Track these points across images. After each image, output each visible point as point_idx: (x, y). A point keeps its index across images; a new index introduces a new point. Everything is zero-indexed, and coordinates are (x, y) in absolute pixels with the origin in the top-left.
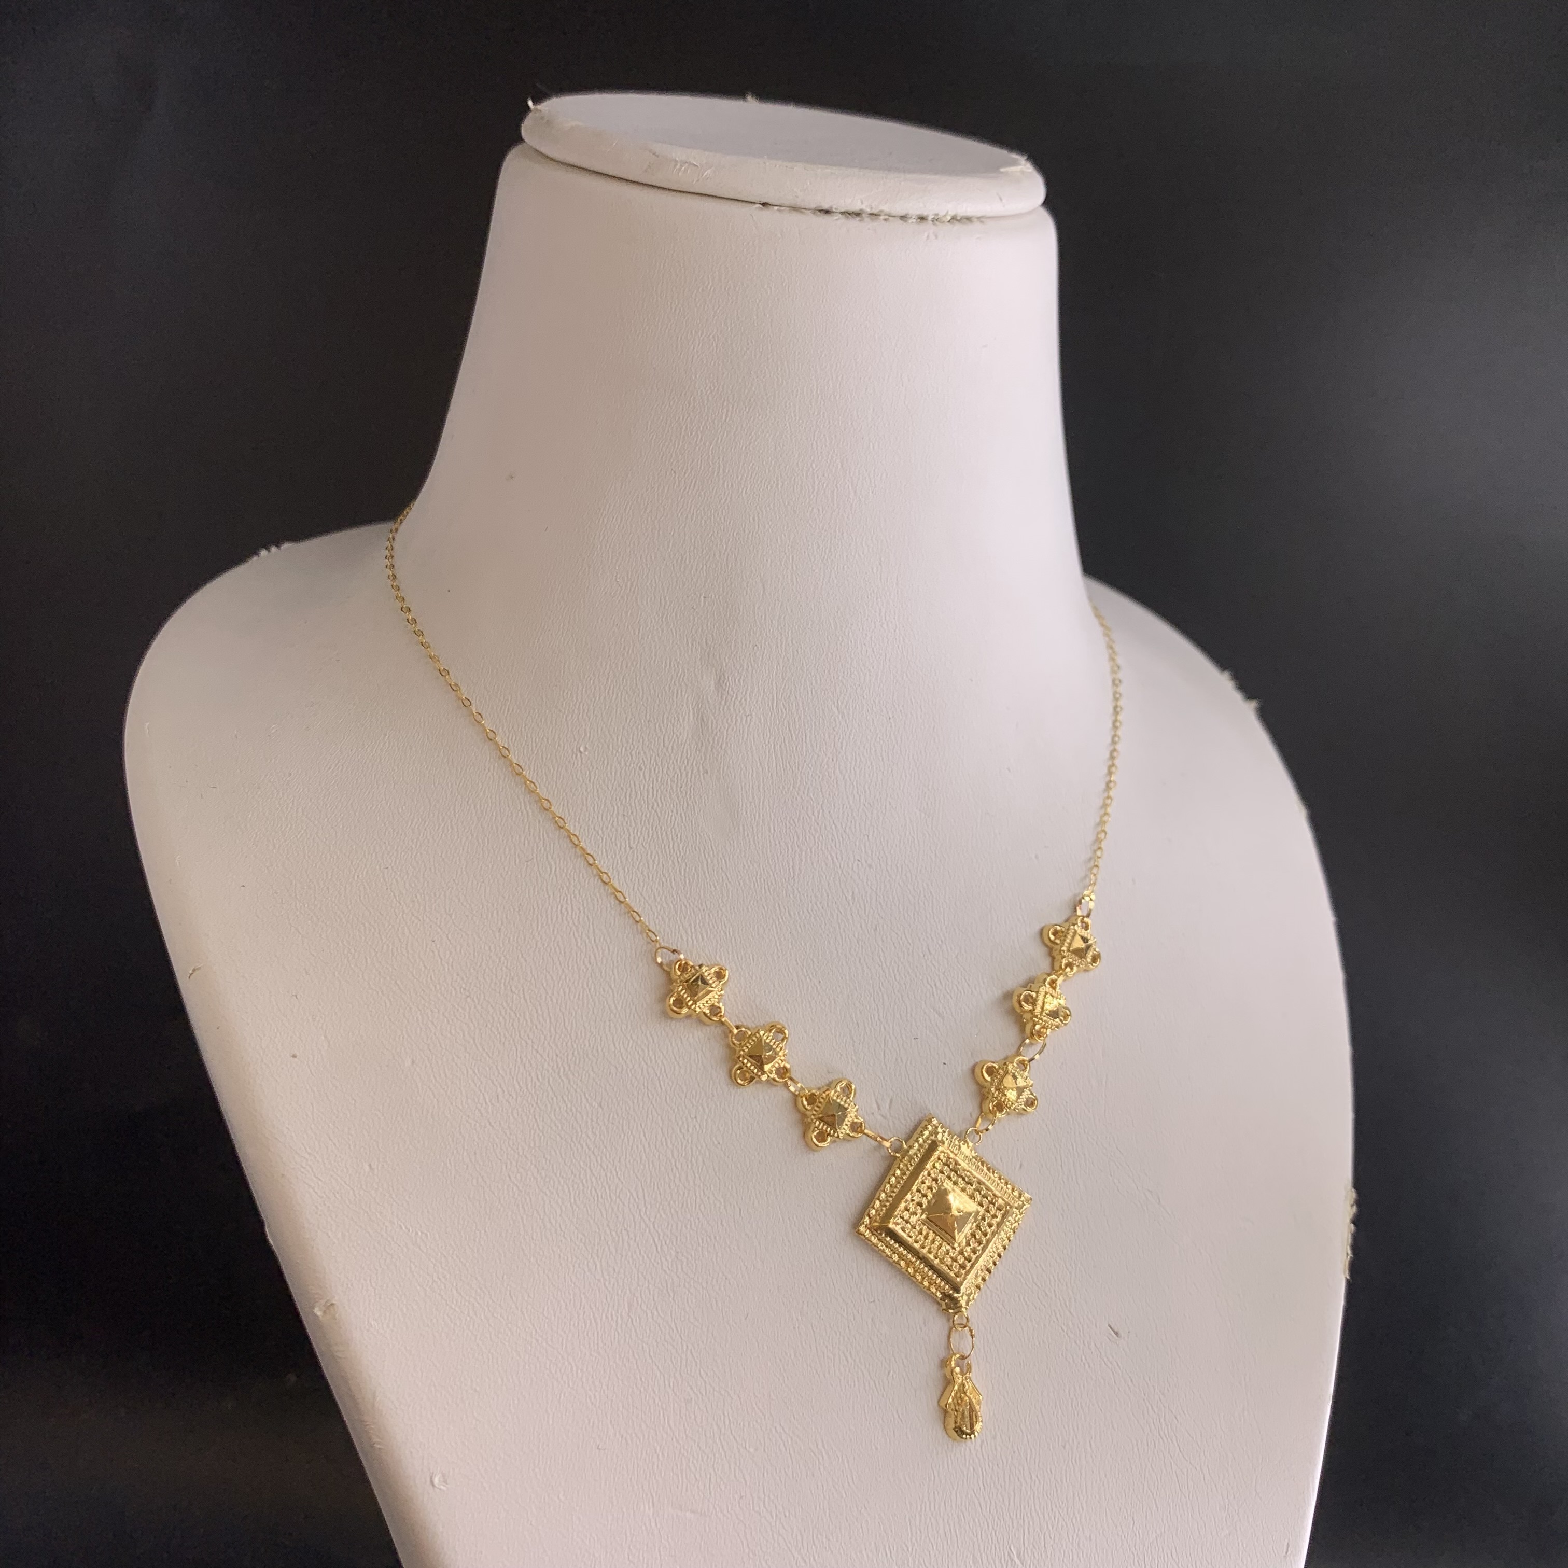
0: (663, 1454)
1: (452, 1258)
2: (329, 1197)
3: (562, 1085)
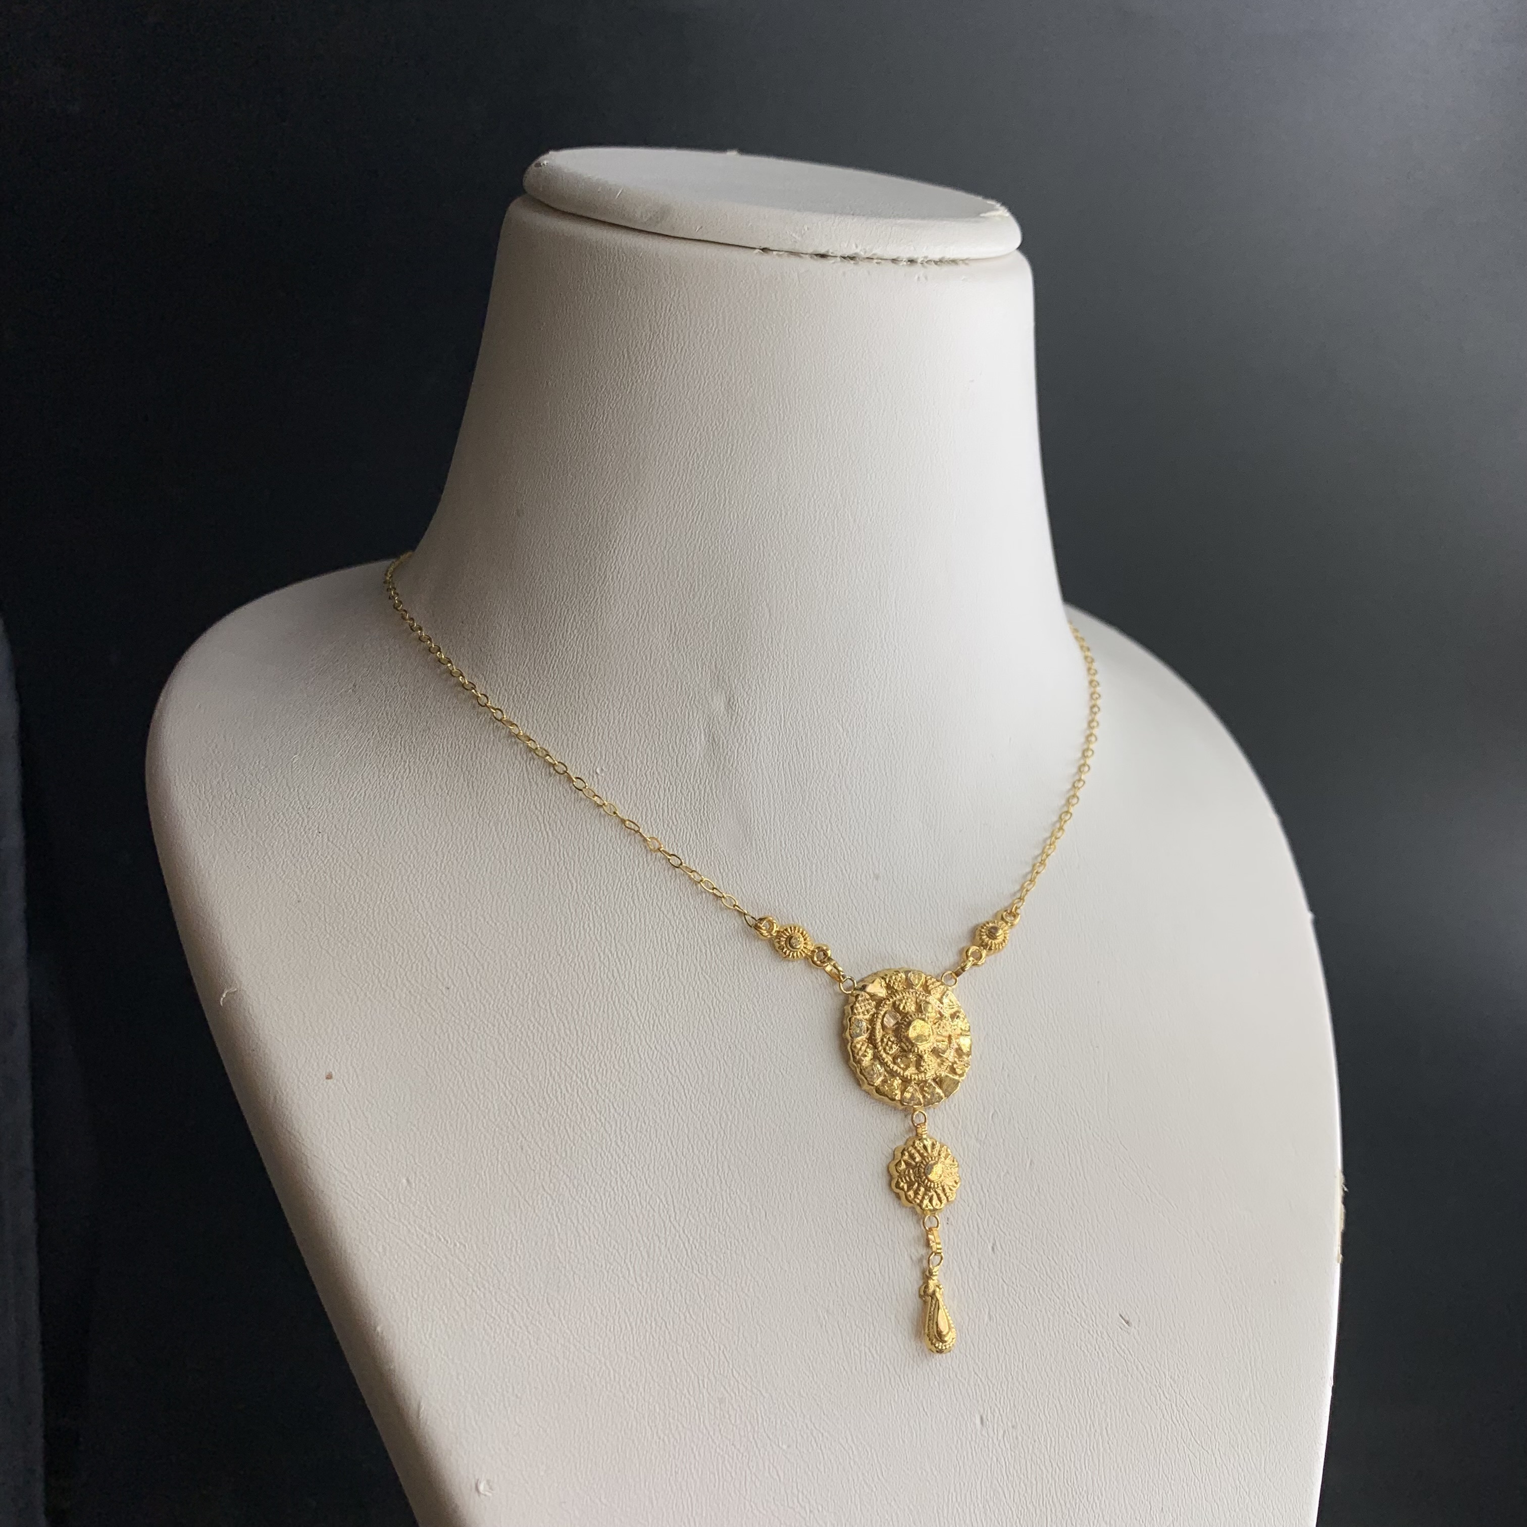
0: (699, 1452)
1: (490, 1268)
2: (368, 1211)
3: (590, 1095)
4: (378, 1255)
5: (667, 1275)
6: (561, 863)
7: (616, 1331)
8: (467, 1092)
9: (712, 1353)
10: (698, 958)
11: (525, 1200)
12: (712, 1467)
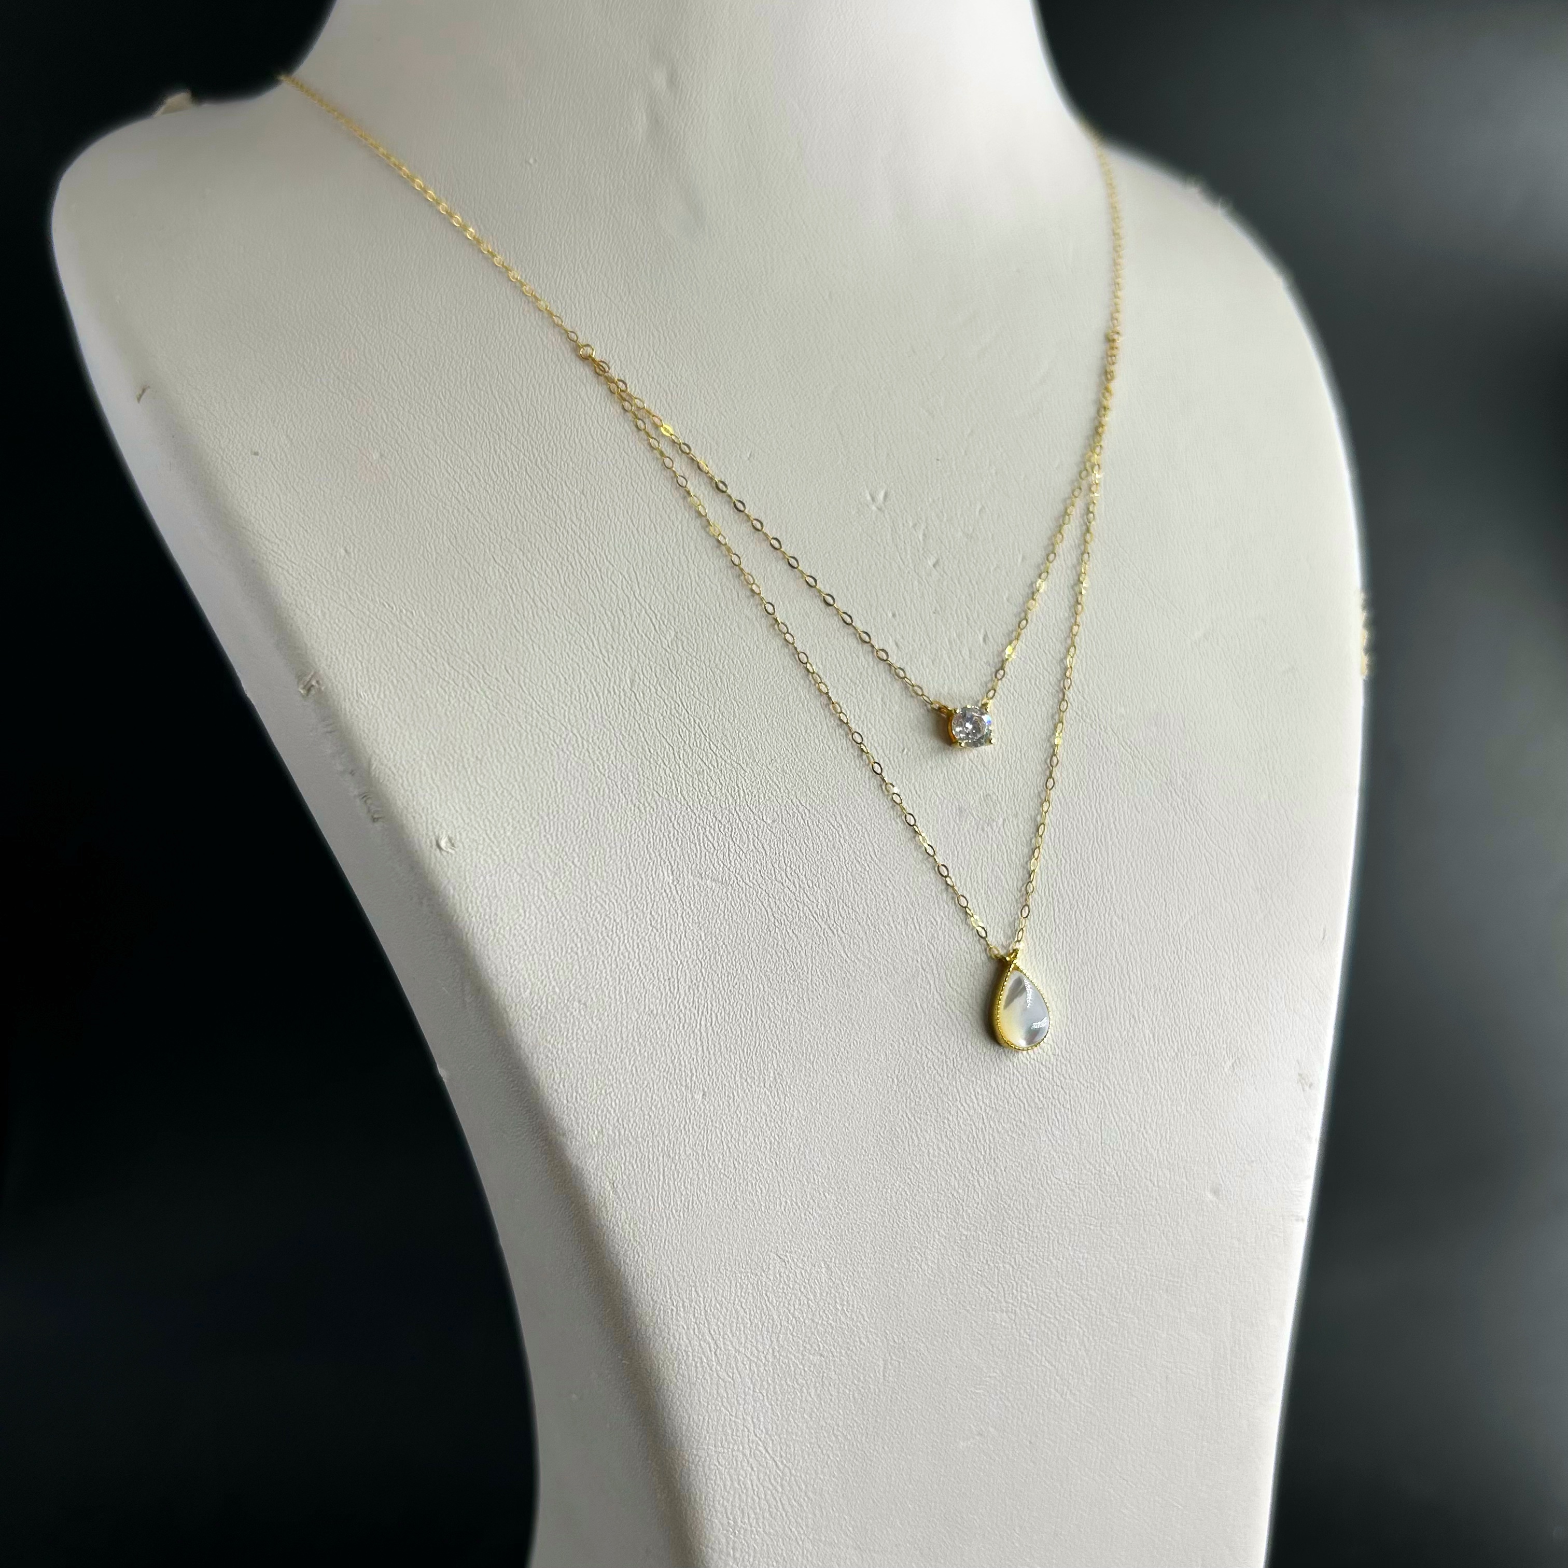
0: (678, 823)
1: (441, 634)
2: (304, 579)
3: (540, 474)
5: (634, 648)
7: (582, 701)
10: (651, 343)
12: (692, 837)
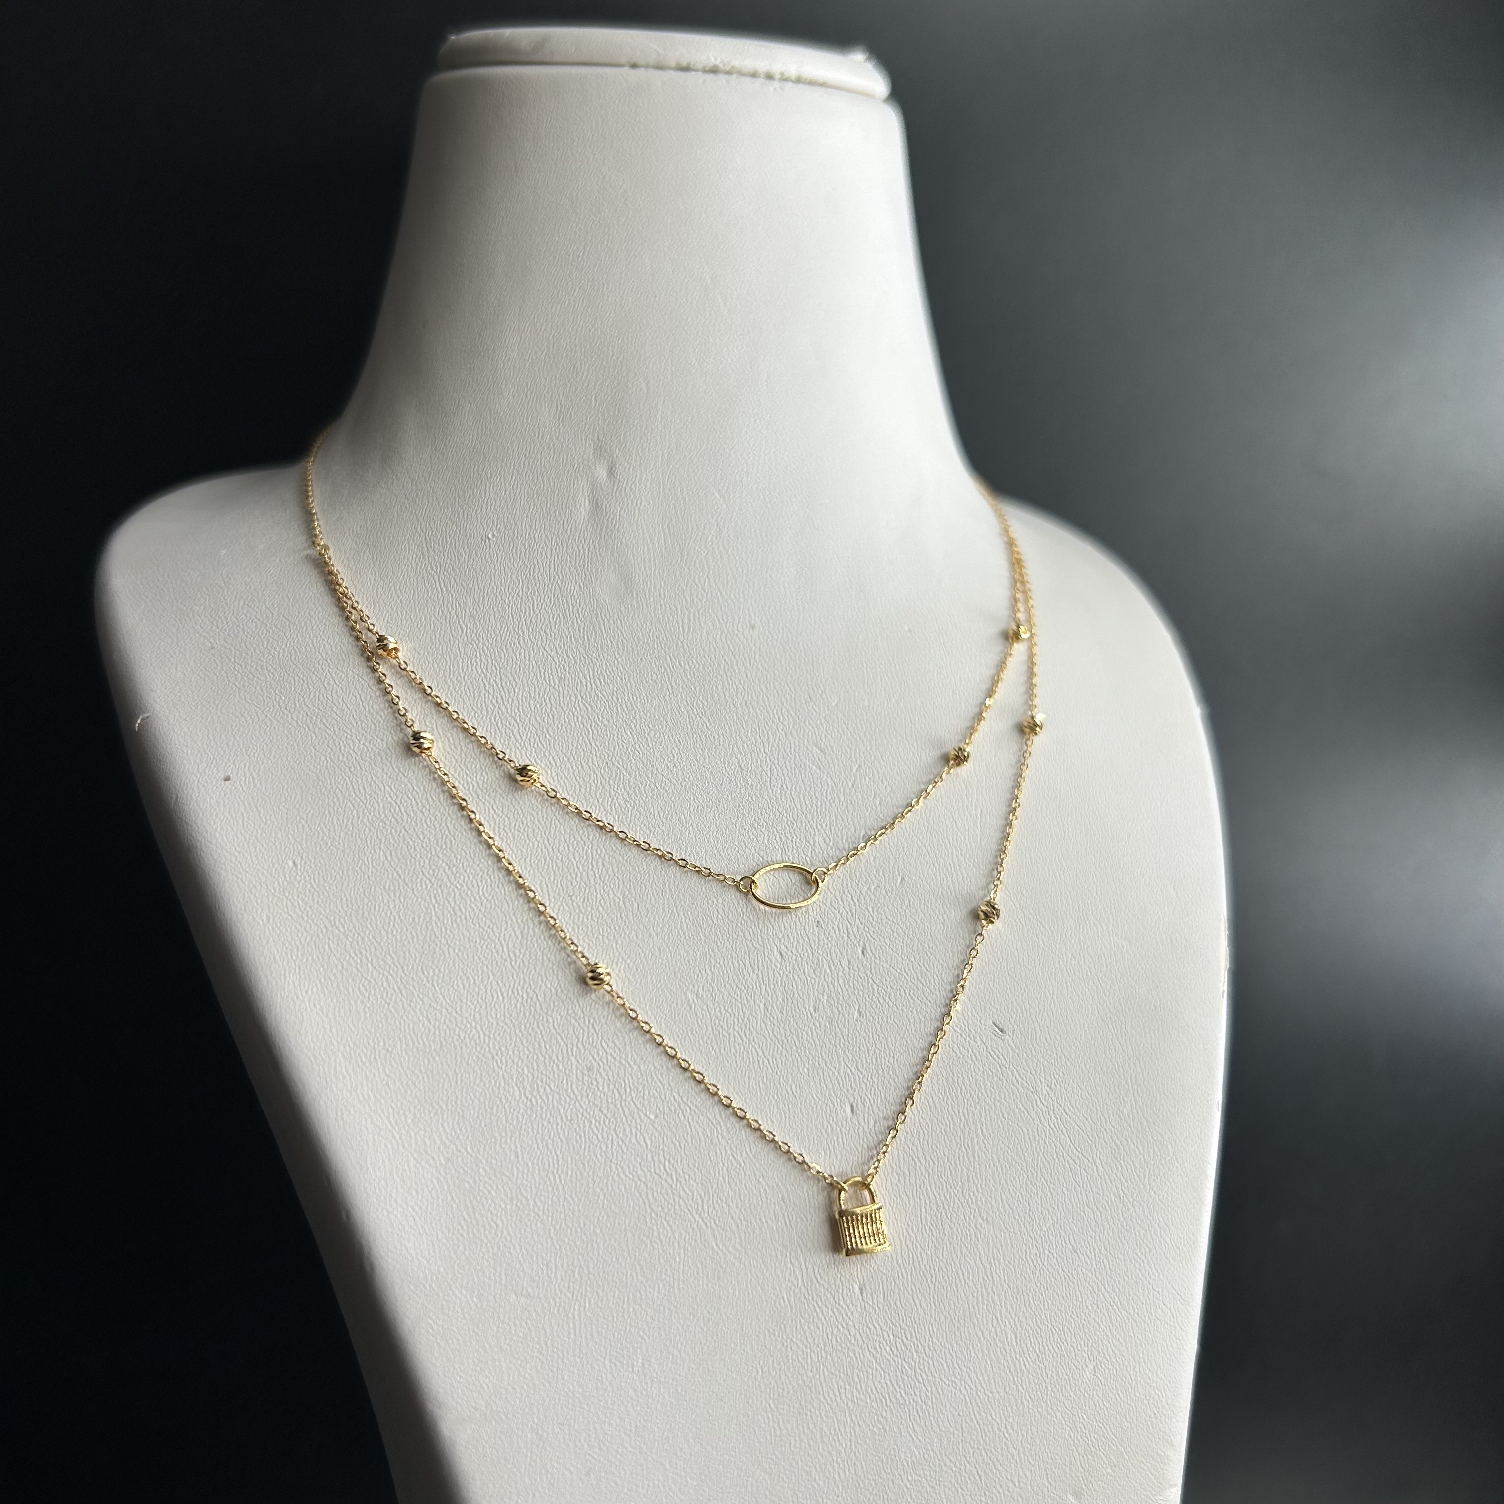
4: (261, 923)
6: (453, 613)
8: (355, 793)
9: (582, 1025)
11: (405, 882)
